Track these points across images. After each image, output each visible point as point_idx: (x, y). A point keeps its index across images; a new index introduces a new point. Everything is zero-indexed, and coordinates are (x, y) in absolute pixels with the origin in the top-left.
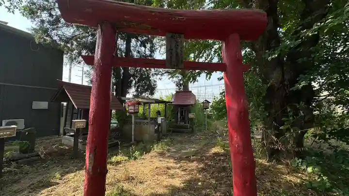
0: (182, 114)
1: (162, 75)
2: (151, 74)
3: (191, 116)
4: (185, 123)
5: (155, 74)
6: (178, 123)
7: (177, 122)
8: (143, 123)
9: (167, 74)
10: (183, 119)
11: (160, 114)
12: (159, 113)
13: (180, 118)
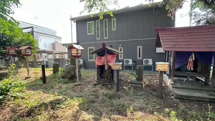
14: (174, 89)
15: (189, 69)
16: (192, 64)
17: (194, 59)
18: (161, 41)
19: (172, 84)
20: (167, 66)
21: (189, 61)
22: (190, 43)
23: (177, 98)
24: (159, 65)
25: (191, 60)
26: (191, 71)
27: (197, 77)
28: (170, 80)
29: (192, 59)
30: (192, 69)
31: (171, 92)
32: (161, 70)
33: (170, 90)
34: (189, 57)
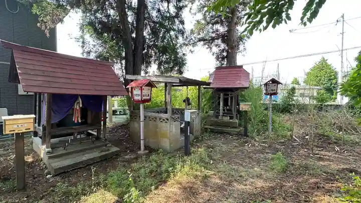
0: (226, 104)
1: (194, 44)
2: (178, 45)
3: (243, 107)
4: (231, 118)
5: (184, 44)
6: (220, 117)
7: (217, 117)
8: (160, 119)
9: (202, 43)
10: (228, 112)
11: (189, 104)
12: (187, 101)
13: (224, 110)
14: (51, 160)
15: (76, 122)
16: (79, 113)
17: (81, 106)
18: (19, 71)
19: (48, 152)
20: (32, 121)
21: (75, 109)
22: (74, 81)
23: (56, 176)
24: (11, 122)
25: (78, 108)
26: (78, 124)
27: (89, 131)
28: (44, 147)
29: (78, 105)
30: (80, 121)
31: (47, 168)
32: (16, 132)
33: (44, 164)
34: (75, 102)
